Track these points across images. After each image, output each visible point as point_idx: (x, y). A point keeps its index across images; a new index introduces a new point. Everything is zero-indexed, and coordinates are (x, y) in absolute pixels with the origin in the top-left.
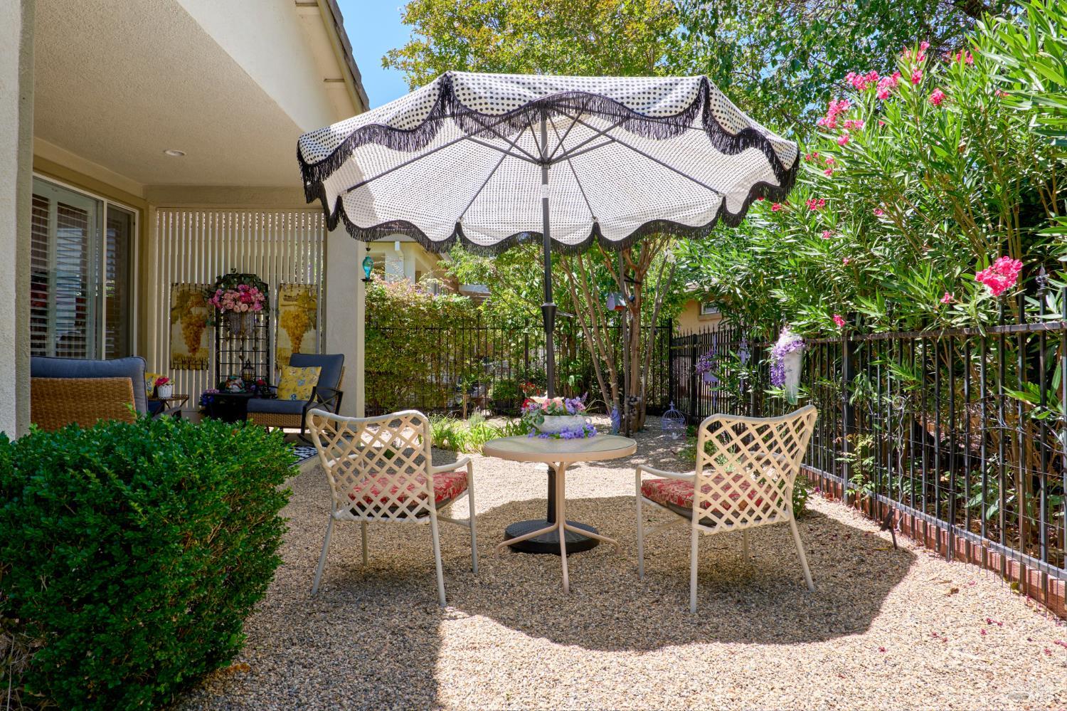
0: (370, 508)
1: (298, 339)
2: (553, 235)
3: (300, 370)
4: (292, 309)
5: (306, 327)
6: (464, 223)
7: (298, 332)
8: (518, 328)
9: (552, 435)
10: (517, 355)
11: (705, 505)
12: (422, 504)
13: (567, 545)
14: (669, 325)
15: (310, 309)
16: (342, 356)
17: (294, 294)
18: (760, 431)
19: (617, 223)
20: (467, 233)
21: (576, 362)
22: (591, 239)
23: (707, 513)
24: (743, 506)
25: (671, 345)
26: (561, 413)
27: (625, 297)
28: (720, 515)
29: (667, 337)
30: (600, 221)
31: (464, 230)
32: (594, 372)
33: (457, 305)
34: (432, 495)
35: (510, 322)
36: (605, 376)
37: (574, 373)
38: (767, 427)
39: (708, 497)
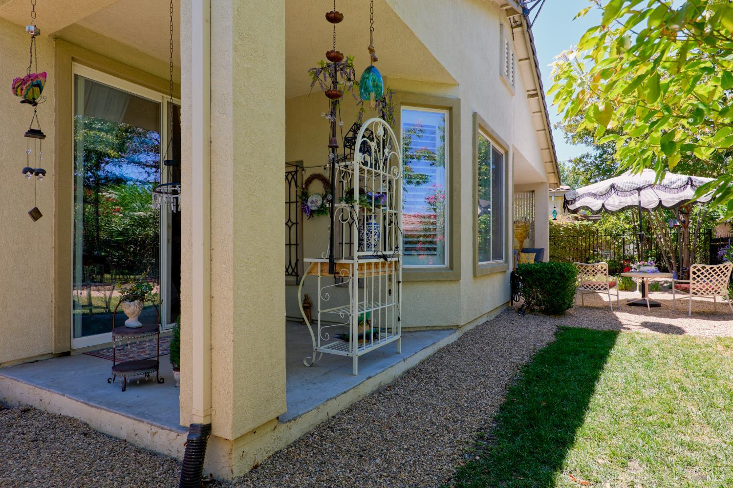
0: (590, 287)
1: (522, 242)
2: (642, 205)
3: (527, 254)
4: (519, 231)
5: (525, 238)
6: (605, 203)
7: (522, 240)
8: (619, 235)
9: (643, 272)
10: (619, 247)
11: (694, 289)
12: (605, 286)
13: (650, 305)
14: (710, 232)
15: (526, 231)
16: (544, 249)
17: (520, 225)
18: (718, 268)
19: (670, 200)
20: (606, 206)
21: (652, 251)
22: (658, 206)
23: (695, 291)
24: (707, 290)
25: (711, 242)
26: (646, 266)
27: (679, 220)
28: (699, 292)
29: (709, 238)
30: (662, 199)
31: (605, 206)
32: (663, 257)
33: (587, 226)
34: (608, 284)
35: (614, 232)
36: (669, 258)
37: (651, 256)
38: (719, 267)
39: (695, 287)
